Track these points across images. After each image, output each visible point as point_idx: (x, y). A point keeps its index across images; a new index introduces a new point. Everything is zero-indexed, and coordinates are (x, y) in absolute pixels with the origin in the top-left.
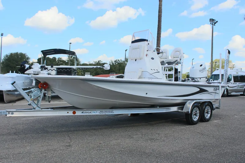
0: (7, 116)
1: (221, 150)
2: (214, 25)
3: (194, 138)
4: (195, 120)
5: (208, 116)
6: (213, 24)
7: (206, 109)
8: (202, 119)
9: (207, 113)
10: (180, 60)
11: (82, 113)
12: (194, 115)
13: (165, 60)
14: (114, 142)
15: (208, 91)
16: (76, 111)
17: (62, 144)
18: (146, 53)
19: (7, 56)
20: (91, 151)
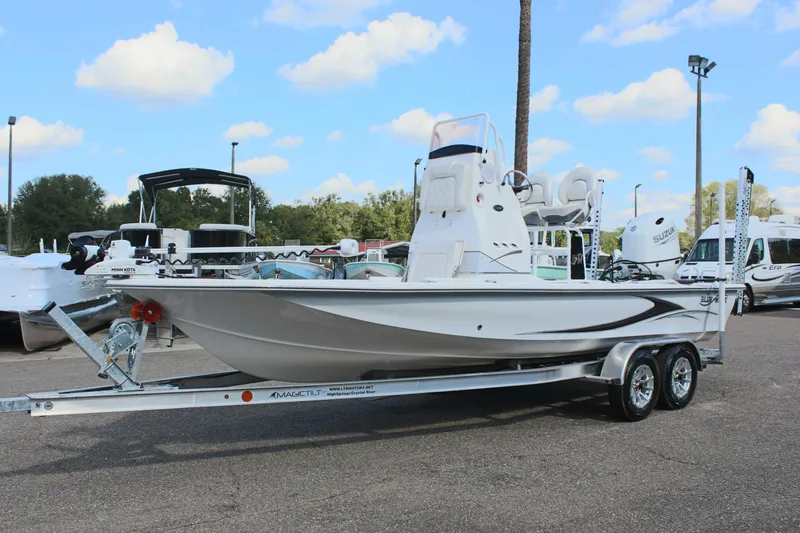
0: (33, 414)
1: (720, 515)
2: (705, 76)
3: (634, 471)
4: (641, 404)
5: (681, 390)
6: (699, 74)
7: (676, 369)
8: (664, 400)
9: (681, 378)
10: (590, 207)
11: (273, 395)
12: (636, 389)
13: (541, 211)
14: (377, 489)
15: (681, 308)
16: (252, 392)
17: (210, 500)
18: (477, 190)
19: (29, 187)
20: (302, 527)
